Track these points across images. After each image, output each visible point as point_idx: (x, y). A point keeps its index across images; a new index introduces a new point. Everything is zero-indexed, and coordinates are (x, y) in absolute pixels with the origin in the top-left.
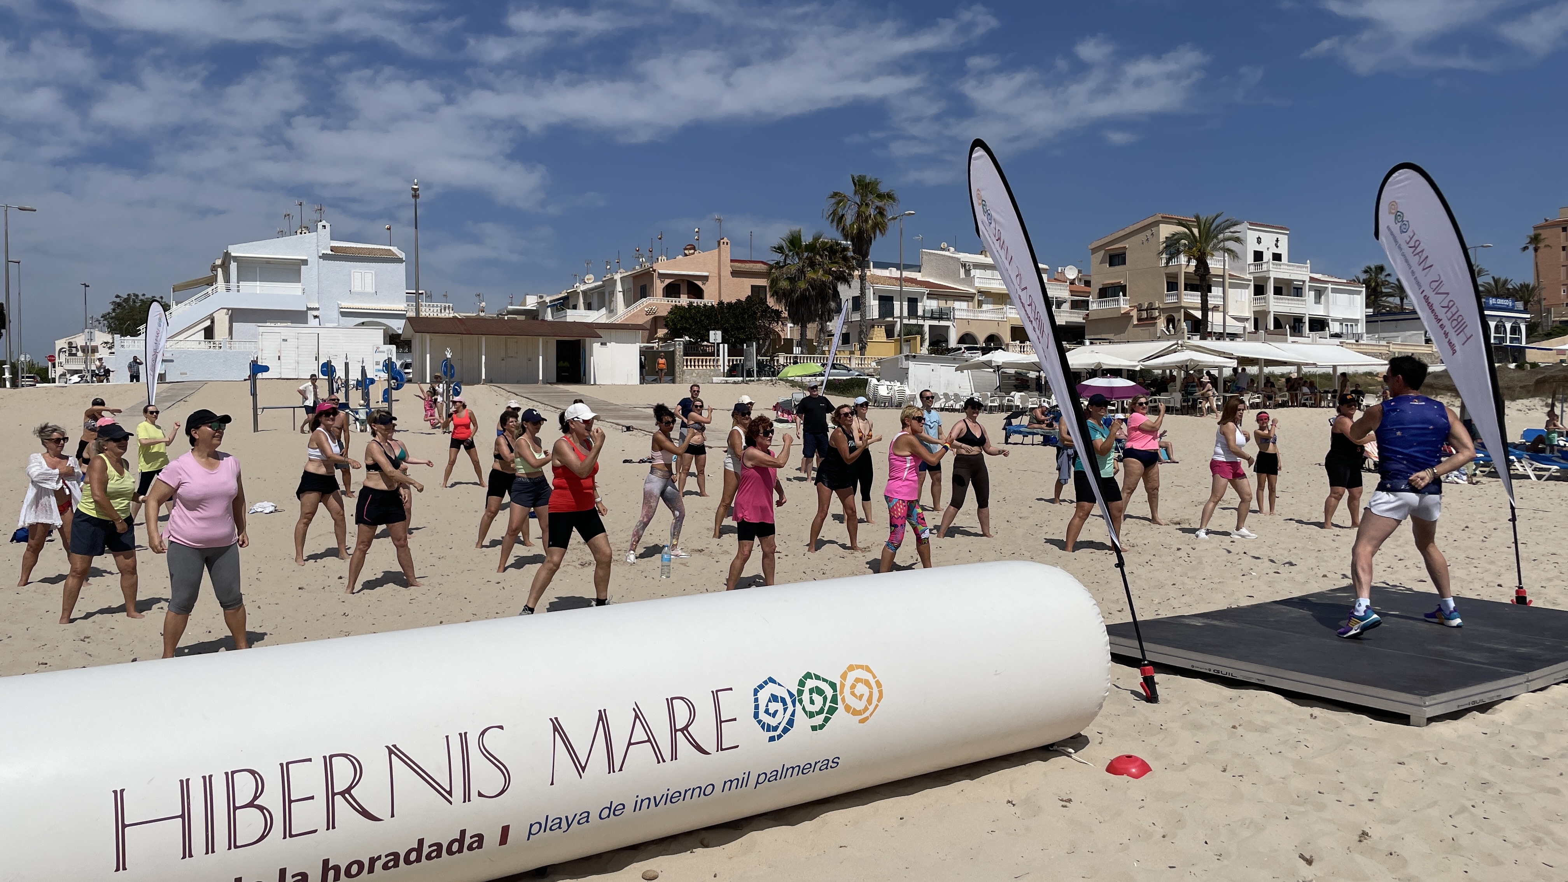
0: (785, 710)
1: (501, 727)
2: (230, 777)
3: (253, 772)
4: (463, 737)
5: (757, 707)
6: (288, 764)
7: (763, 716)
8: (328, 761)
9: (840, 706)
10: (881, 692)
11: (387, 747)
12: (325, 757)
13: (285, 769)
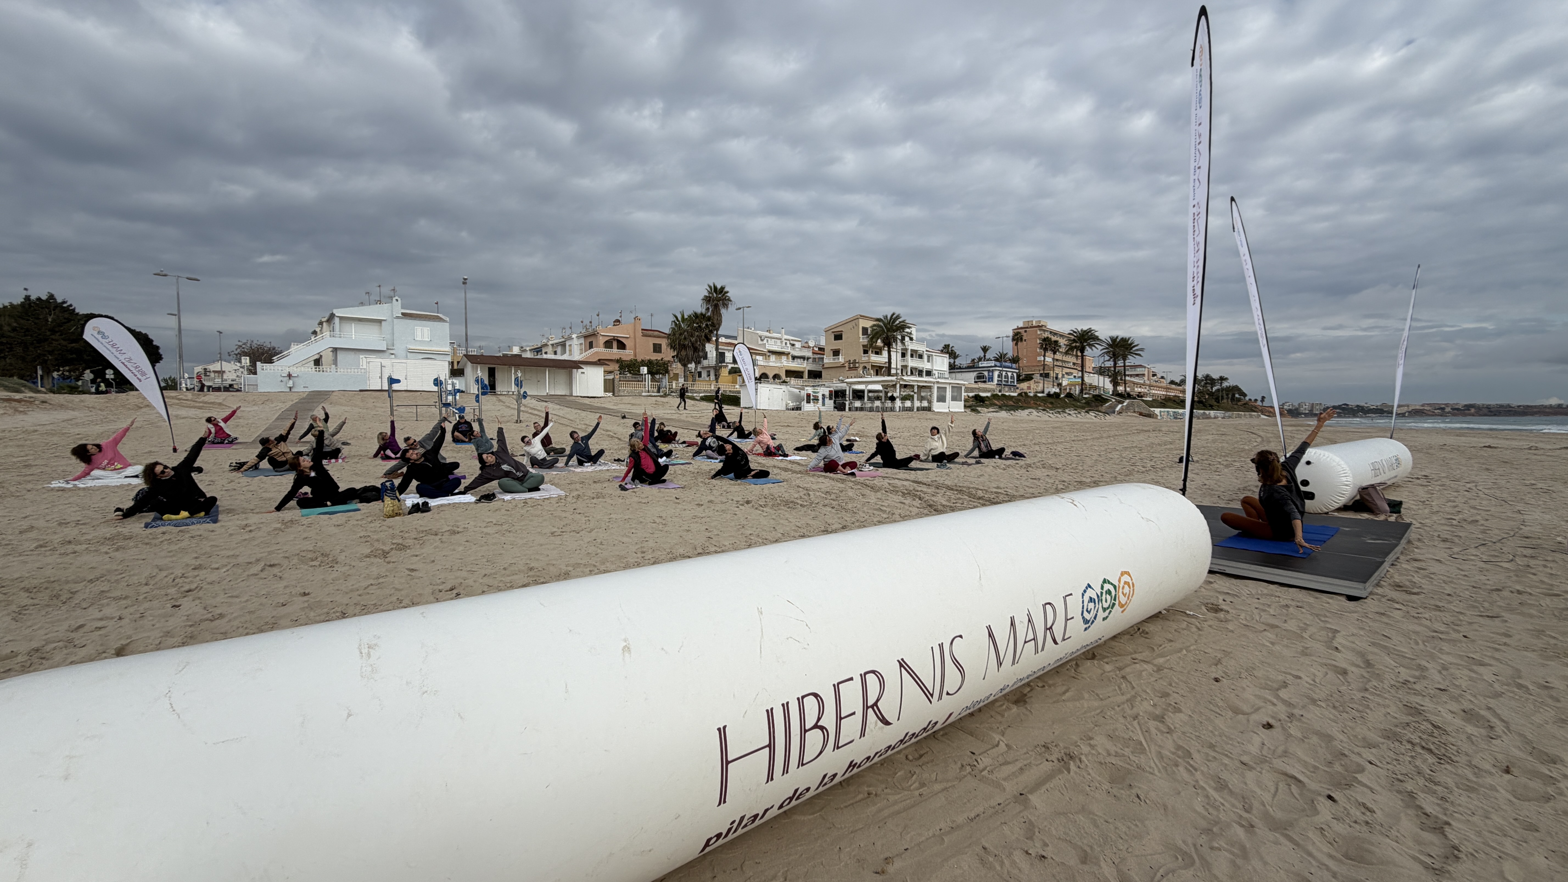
0: (1095, 607)
1: (961, 636)
2: (801, 701)
3: (816, 695)
4: (941, 646)
5: (1083, 606)
6: (838, 684)
7: (1085, 613)
8: (863, 677)
9: (1117, 602)
10: (1133, 590)
11: (898, 661)
12: (861, 675)
13: (836, 687)
